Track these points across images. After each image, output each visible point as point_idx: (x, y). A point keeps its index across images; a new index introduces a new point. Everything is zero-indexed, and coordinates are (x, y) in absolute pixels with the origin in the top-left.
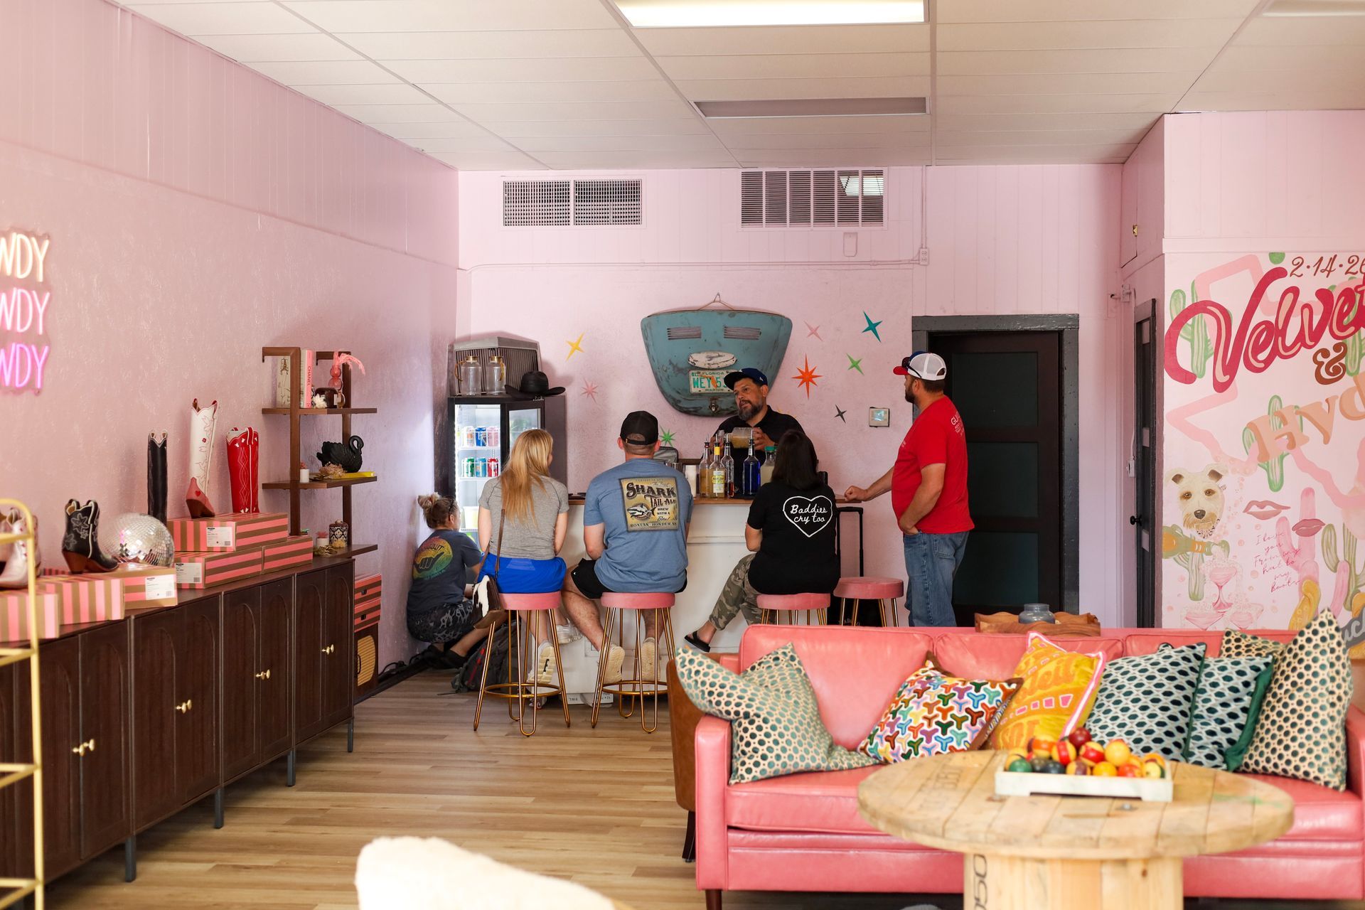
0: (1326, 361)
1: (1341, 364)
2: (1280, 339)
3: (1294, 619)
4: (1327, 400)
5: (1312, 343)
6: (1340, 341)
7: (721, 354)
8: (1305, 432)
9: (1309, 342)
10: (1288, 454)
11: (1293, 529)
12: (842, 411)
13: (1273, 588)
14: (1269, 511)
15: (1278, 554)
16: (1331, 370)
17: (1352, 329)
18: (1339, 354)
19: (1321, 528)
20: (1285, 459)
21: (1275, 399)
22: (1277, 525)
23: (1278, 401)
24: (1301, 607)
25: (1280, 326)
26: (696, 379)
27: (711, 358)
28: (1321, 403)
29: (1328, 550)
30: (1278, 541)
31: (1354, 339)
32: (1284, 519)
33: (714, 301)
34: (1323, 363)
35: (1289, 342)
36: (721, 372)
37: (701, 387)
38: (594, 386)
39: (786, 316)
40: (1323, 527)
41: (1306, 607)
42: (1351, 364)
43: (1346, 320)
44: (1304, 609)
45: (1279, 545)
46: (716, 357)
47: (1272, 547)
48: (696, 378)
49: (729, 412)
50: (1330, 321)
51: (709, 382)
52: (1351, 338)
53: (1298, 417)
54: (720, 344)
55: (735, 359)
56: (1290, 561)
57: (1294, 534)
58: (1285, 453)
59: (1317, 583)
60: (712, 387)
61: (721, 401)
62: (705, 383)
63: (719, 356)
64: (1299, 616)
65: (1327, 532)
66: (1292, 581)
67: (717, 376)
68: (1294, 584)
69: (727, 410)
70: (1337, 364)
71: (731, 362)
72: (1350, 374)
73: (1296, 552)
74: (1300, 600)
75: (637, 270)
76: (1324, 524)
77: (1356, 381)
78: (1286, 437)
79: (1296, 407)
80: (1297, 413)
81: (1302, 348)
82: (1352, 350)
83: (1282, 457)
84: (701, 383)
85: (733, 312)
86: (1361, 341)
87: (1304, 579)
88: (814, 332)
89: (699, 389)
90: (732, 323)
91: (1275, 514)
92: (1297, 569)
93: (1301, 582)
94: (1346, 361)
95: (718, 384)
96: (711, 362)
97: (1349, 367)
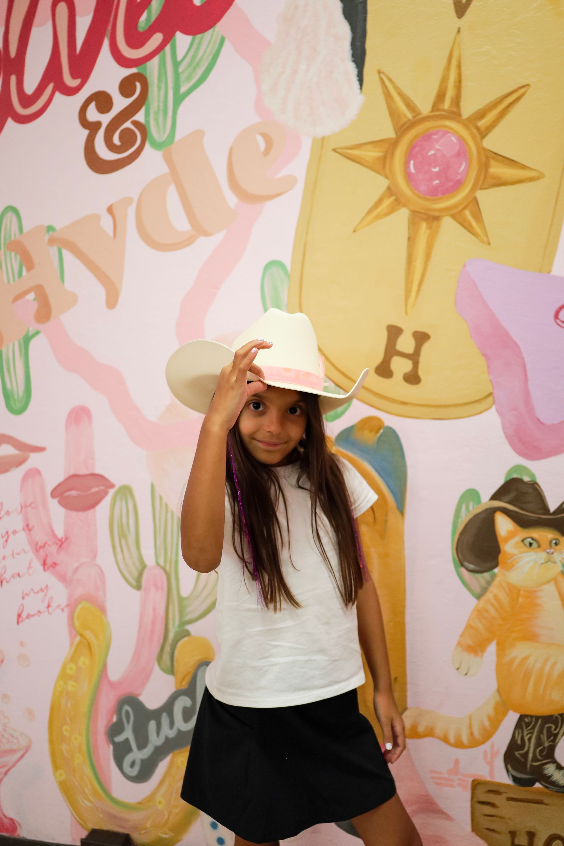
0: (106, 119)
1: (135, 123)
2: (13, 79)
3: (62, 683)
4: (110, 210)
5: (76, 83)
6: (134, 70)
8: (68, 285)
9: (70, 82)
10: (38, 333)
11: (53, 494)
13: (19, 616)
14: (6, 457)
15: (27, 547)
16: (116, 140)
17: (157, 38)
18: (130, 100)
19: (106, 493)
20: (33, 344)
21: (10, 214)
22: (21, 490)
23: (14, 219)
24: (74, 658)
25: (13, 52)
28: (96, 218)
29: (123, 542)
30: (26, 518)
31: (163, 63)
32: (35, 473)
34: (97, 125)
35: (30, 88)
40: (112, 492)
41: (83, 661)
42: (156, 120)
43: (143, 18)
44: (81, 664)
45: (28, 528)
47: (15, 532)
50: (109, 28)
52: (155, 61)
53: (53, 250)
56: (49, 562)
57: (54, 504)
58: (32, 331)
59: (103, 610)
64: (71, 678)
65: (118, 503)
66: (54, 605)
68: (59, 611)
70: (128, 124)
72: (157, 146)
73: (61, 543)
74: (72, 643)
76: (112, 486)
77: (169, 160)
78: (31, 296)
79: (50, 228)
80: (52, 241)
81: (58, 95)
82: (159, 87)
83: (27, 340)
86: (176, 64)
87: (77, 602)
91: (19, 462)
92: (63, 578)
93: (72, 606)
94: (147, 115)
97: (153, 130)
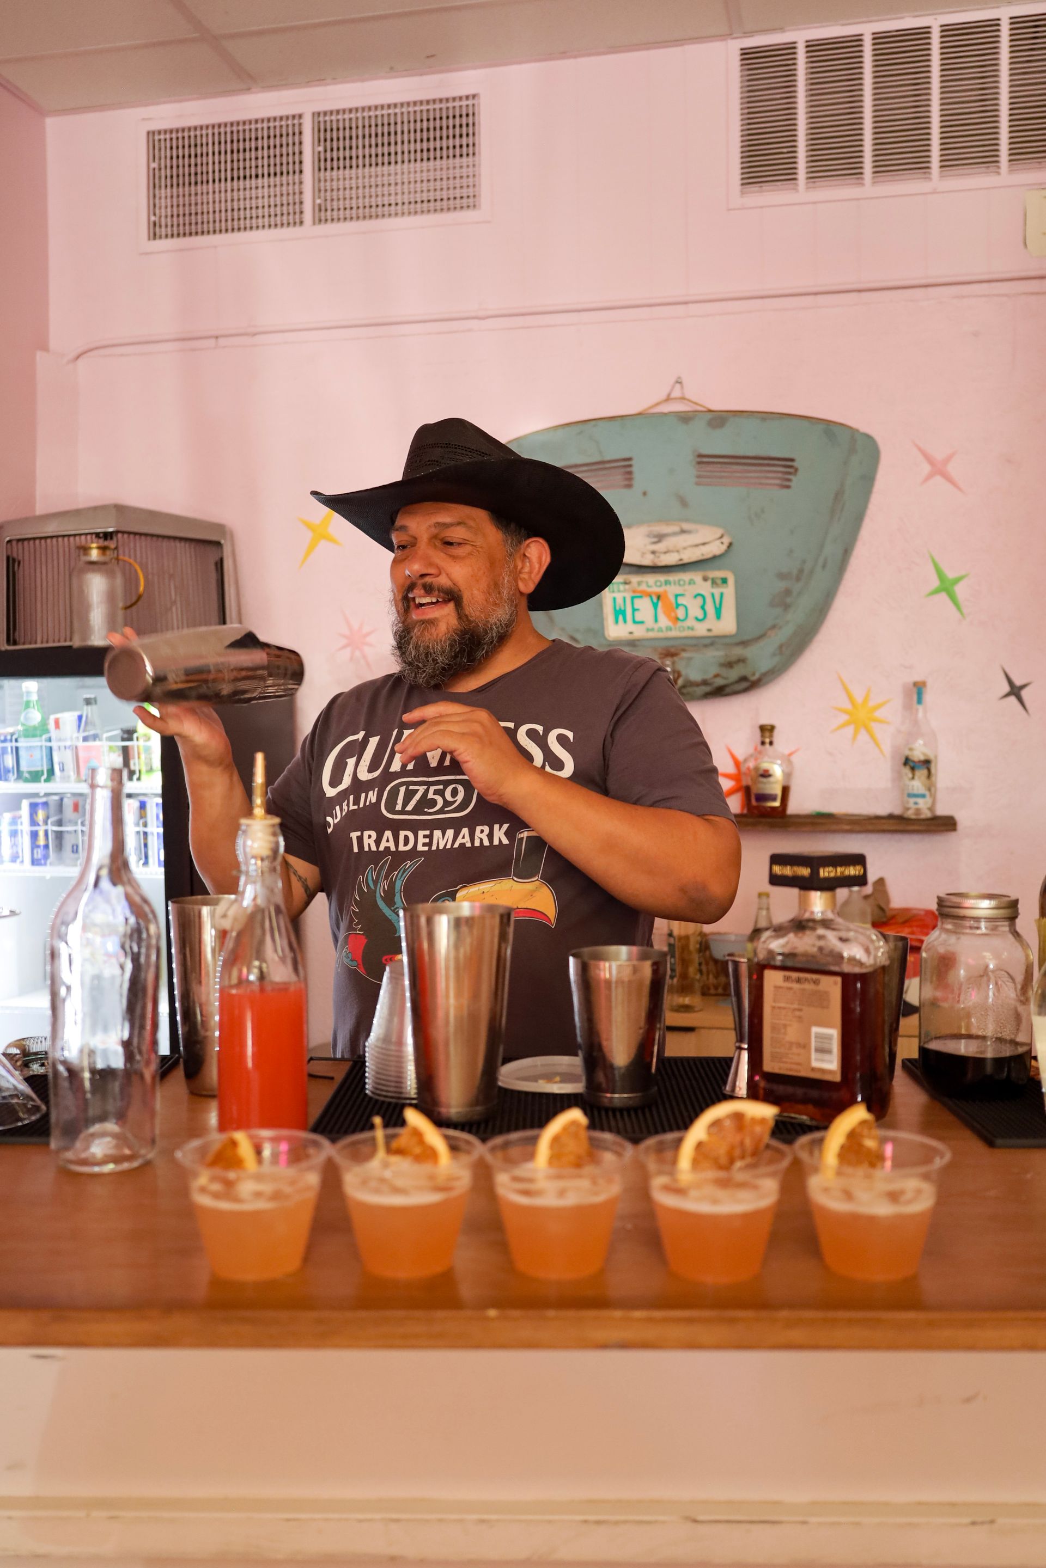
7: (686, 526)
12: (1018, 682)
26: (620, 601)
27: (660, 538)
33: (668, 399)
36: (685, 576)
37: (635, 622)
38: (366, 629)
39: (863, 428)
46: (675, 534)
48: (619, 596)
49: (707, 689)
51: (655, 606)
54: (684, 503)
55: (726, 540)
60: (664, 622)
61: (690, 659)
62: (644, 605)
63: (683, 532)
67: (678, 590)
69: (705, 683)
71: (716, 548)
75: (470, 330)
84: (634, 610)
85: (719, 419)
88: (938, 469)
89: (630, 627)
90: (719, 443)
95: (680, 613)
96: (660, 547)
